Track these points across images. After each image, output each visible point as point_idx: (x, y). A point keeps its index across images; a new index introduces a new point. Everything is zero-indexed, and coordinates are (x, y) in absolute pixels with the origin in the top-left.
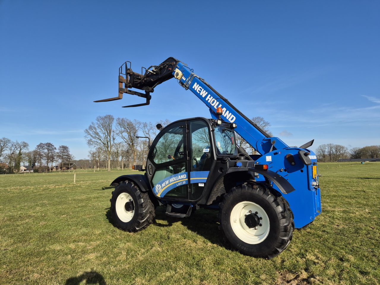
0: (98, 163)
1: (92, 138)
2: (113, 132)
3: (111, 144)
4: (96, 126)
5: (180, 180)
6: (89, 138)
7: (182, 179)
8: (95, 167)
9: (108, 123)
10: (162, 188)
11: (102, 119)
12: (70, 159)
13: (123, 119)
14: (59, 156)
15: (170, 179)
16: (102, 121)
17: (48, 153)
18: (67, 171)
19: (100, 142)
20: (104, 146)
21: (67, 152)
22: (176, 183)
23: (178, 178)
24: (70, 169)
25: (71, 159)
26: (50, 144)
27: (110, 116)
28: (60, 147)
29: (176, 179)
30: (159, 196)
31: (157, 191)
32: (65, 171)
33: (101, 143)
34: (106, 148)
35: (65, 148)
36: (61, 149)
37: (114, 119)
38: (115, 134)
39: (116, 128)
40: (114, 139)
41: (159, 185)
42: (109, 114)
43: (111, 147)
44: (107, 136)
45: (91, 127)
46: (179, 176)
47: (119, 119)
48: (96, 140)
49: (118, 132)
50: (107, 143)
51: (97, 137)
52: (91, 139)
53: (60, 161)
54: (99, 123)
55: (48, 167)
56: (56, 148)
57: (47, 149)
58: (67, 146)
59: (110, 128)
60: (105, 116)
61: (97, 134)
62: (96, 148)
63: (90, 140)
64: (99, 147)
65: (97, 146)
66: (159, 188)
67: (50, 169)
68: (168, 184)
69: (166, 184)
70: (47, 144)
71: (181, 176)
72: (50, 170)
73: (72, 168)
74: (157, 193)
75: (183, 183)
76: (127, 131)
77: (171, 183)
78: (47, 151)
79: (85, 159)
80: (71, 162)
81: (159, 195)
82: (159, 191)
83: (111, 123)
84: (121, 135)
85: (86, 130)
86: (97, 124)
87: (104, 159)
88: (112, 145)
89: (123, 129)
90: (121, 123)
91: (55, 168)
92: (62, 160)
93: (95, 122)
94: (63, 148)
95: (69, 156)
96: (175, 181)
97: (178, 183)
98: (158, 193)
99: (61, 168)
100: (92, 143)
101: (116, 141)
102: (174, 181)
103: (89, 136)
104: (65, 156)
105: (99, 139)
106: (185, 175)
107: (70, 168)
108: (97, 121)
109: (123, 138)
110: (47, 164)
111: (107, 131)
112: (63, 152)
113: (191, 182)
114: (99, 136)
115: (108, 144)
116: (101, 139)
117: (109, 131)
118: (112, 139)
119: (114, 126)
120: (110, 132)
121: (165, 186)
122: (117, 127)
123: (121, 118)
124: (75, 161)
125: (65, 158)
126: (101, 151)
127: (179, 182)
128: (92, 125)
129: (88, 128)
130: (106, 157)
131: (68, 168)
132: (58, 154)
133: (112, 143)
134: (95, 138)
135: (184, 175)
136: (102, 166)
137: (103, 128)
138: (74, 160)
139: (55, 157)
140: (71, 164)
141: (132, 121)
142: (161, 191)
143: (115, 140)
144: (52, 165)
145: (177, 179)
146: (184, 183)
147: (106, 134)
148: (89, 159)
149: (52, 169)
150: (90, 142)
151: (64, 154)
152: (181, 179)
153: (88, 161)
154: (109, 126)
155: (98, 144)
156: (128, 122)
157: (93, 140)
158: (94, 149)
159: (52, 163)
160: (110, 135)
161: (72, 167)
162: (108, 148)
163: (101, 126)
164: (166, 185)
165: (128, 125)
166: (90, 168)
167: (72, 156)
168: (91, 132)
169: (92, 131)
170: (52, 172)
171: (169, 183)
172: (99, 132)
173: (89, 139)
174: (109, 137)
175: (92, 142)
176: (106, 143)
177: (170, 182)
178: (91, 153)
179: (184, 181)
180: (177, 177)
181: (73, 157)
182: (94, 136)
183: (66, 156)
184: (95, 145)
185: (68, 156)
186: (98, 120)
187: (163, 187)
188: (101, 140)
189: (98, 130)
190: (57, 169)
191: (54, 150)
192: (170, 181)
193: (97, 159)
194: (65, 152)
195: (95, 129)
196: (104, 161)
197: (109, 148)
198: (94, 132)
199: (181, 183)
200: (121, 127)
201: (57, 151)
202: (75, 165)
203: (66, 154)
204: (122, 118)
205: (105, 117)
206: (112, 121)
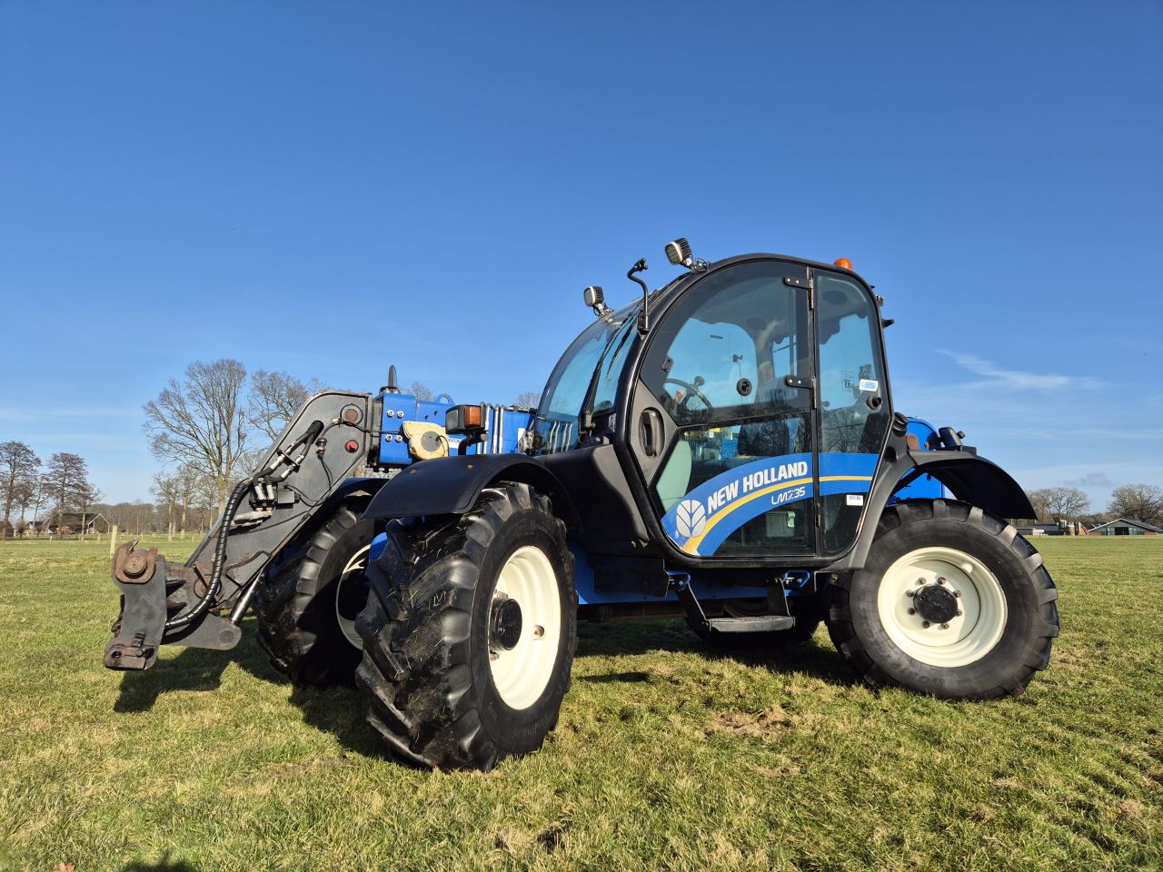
0: (184, 516)
1: (168, 431)
2: (241, 413)
3: (229, 450)
4: (184, 394)
5: (783, 480)
6: (159, 428)
7: (793, 478)
8: (172, 528)
9: (223, 385)
10: (708, 516)
11: (207, 371)
12: (86, 497)
13: (274, 376)
14: (49, 488)
15: (745, 479)
16: (204, 380)
17: (13, 477)
18: (74, 536)
19: (194, 443)
20: (208, 457)
21: (80, 474)
22: (770, 495)
23: (776, 476)
24: (85, 532)
25: (91, 500)
26: (20, 445)
27: (231, 363)
28: (55, 458)
29: (769, 478)
30: (695, 553)
31: (682, 528)
32: (65, 536)
33: (199, 449)
34: (213, 464)
35: (70, 462)
36: (57, 464)
37: (244, 373)
38: (246, 420)
39: (251, 404)
40: (241, 437)
41: (696, 503)
42: (231, 358)
43: (229, 464)
44: (218, 428)
45: (165, 397)
46: (782, 468)
47: (262, 374)
48: (180, 438)
49: (255, 415)
50: (219, 448)
51: (187, 427)
52: (165, 435)
53: (52, 503)
54: (194, 383)
55: (9, 524)
56: (39, 462)
57: (8, 462)
58: (80, 456)
59: (231, 402)
60: (215, 362)
61: (187, 419)
62: (179, 463)
63: (163, 439)
64: (190, 460)
65: (182, 458)
66: (691, 515)
67: (15, 531)
68: (733, 500)
69: (725, 498)
70: (9, 445)
71: (790, 466)
72: (15, 534)
73: (93, 529)
74: (685, 539)
75: (795, 494)
76: (287, 415)
77: (749, 492)
78: (8, 469)
79: (138, 500)
80: (89, 511)
81: (692, 549)
82: (691, 529)
83: (235, 386)
84: (265, 425)
85: (151, 404)
86: (189, 387)
87: (203, 502)
88: (233, 455)
89: (272, 406)
90: (270, 387)
91: (31, 527)
92: (59, 500)
93: (183, 379)
94: (64, 461)
95: (84, 490)
96: (764, 486)
97: (776, 494)
98: (687, 538)
99: (53, 527)
100: (166, 446)
101: (247, 445)
102: (761, 484)
103: (160, 424)
104: (70, 489)
105: (191, 434)
106: (805, 464)
107: (86, 526)
108: (187, 379)
109: (272, 434)
110: (8, 513)
111: (220, 411)
112: (66, 475)
113: (824, 492)
114: (192, 427)
115: (220, 453)
116: (198, 434)
117: (226, 410)
118: (234, 438)
119: (245, 396)
120: (230, 416)
121: (719, 508)
122: (253, 401)
123: (270, 370)
124: (104, 508)
125: (70, 493)
126: (196, 475)
127: (783, 491)
128: (170, 389)
129: (155, 398)
130: (211, 497)
131: (78, 529)
132: (45, 482)
133: (234, 448)
134: (179, 430)
135: (800, 464)
136: (196, 526)
137: (207, 400)
138: (100, 503)
139: (36, 491)
140: (88, 517)
141: (304, 383)
142: (704, 528)
143: (246, 440)
144: (22, 518)
145: (773, 480)
146: (801, 493)
147: (217, 422)
148: (153, 503)
149: (21, 531)
150: (159, 444)
151: (66, 481)
152: (788, 480)
153: (149, 507)
154: (229, 397)
155: (187, 450)
156: (291, 385)
157: (173, 436)
158: (171, 468)
159: (23, 511)
160: (229, 425)
161: (92, 525)
162: (219, 465)
163: (202, 394)
164: (727, 503)
165: (292, 393)
166: (154, 529)
167: (95, 490)
168: (166, 413)
169: (170, 407)
170: (21, 539)
171: (741, 494)
172: (193, 414)
173: (159, 432)
174: (224, 431)
175: (170, 444)
176: (215, 448)
177: (745, 490)
178: (162, 480)
179: (799, 486)
180: (773, 470)
181: (96, 495)
182: (175, 424)
183: (74, 486)
184: (177, 455)
185: (82, 487)
186: (192, 375)
187: (714, 512)
188: (197, 438)
189: (191, 408)
190: (39, 530)
191: (34, 468)
192: (745, 484)
193: (180, 502)
194: (70, 475)
195: (181, 402)
196: (201, 510)
197: (224, 465)
198: (176, 411)
199: (789, 495)
200: (267, 400)
201: (44, 469)
202: (102, 520)
203: (75, 481)
204: (273, 371)
205: (218, 366)
206: (240, 379)
